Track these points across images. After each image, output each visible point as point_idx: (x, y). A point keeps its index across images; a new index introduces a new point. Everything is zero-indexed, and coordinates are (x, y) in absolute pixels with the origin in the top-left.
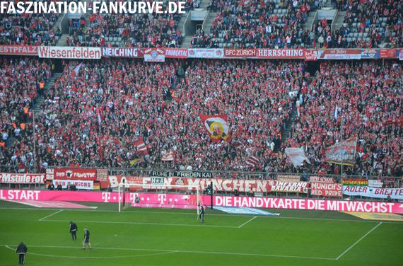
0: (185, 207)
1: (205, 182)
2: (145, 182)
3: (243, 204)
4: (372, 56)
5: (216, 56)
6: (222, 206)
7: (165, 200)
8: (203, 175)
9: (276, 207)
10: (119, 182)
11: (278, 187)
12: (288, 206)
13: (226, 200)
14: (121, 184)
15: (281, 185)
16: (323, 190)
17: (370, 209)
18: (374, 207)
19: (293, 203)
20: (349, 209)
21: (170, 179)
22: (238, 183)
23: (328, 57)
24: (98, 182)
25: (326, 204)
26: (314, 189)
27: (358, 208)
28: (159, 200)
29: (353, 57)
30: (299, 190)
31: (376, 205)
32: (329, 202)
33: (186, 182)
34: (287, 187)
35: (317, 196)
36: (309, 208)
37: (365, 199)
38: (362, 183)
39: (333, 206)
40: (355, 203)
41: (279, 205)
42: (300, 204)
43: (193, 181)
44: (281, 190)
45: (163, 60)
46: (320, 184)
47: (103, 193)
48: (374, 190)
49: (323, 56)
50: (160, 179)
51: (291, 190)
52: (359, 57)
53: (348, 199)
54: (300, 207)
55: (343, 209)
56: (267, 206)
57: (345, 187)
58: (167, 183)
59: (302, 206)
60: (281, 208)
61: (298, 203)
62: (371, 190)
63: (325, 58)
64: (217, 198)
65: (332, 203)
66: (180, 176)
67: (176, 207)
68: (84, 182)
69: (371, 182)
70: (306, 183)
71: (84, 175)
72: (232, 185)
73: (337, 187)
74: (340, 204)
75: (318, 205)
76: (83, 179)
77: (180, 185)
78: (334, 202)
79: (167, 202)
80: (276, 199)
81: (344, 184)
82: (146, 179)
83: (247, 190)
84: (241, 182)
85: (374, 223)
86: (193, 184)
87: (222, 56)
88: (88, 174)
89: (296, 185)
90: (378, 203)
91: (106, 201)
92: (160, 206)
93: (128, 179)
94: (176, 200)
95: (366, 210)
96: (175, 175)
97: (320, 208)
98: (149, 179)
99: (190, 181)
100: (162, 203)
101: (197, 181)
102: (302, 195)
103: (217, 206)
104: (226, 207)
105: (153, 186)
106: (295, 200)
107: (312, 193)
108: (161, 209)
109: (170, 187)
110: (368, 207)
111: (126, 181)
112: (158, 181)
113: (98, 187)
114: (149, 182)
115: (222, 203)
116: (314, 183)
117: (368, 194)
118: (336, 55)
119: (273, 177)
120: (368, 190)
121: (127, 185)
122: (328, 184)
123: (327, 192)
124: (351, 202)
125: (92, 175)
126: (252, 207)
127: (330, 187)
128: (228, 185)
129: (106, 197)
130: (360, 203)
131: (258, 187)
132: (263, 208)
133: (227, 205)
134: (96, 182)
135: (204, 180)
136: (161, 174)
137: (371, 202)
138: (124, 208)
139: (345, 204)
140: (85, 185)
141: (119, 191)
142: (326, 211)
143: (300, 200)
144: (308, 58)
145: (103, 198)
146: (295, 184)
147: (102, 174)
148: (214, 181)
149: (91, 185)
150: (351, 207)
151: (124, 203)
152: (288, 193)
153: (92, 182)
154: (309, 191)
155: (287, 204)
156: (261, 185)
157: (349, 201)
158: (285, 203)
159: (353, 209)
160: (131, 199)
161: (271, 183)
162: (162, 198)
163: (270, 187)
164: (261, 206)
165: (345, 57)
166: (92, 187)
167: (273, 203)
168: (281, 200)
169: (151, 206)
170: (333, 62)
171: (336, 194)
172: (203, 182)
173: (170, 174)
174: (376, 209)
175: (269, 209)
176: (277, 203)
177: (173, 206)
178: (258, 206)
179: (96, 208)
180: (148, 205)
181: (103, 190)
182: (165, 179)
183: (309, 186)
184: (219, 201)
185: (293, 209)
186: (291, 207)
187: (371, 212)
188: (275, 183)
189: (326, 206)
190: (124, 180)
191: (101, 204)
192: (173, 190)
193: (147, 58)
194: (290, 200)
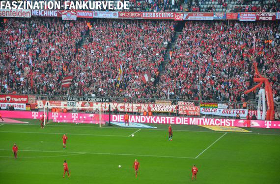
0: (91, 122)
1: (105, 105)
2: (63, 105)
3: (132, 120)
4: (221, 18)
5: (113, 17)
6: (117, 121)
7: (77, 117)
8: (104, 100)
9: (154, 122)
10: (44, 105)
11: (156, 109)
12: (163, 122)
13: (120, 118)
14: (46, 106)
15: (158, 107)
16: (187, 111)
17: (219, 124)
18: (221, 122)
19: (166, 120)
20: (204, 124)
21: (81, 103)
22: (128, 106)
23: (191, 18)
24: (30, 104)
25: (189, 120)
26: (181, 110)
27: (211, 123)
28: (73, 117)
29: (208, 18)
30: (170, 110)
31: (223, 121)
32: (191, 119)
33: (91, 105)
34: (162, 109)
35: (182, 115)
36: (177, 123)
37: (215, 117)
38: (214, 106)
39: (194, 121)
40: (209, 119)
41: (157, 121)
42: (171, 120)
43: (97, 104)
44: (158, 110)
45: (75, 19)
46: (185, 107)
47: (33, 112)
48: (222, 110)
49: (187, 17)
50: (73, 103)
51: (165, 110)
52: (212, 18)
53: (204, 117)
54: (171, 123)
55: (200, 124)
56: (148, 122)
57: (202, 109)
58: (78, 105)
59: (173, 122)
60: (158, 123)
61: (169, 119)
62: (219, 111)
63: (189, 19)
64: (114, 116)
65: (193, 119)
66: (87, 100)
67: (85, 122)
68: (19, 104)
69: (220, 105)
70: (175, 106)
71: (19, 99)
72: (124, 107)
73: (196, 108)
74: (199, 121)
75: (183, 121)
76: (18, 102)
77: (87, 107)
78: (195, 119)
79: (78, 119)
80: (154, 117)
81: (202, 107)
82: (63, 103)
83: (135, 110)
84: (131, 105)
85: (222, 133)
86: (97, 106)
87: (117, 17)
88: (22, 99)
89: (169, 107)
90: (225, 120)
91: (35, 118)
92: (73, 121)
93: (51, 103)
94: (85, 117)
95: (216, 124)
96: (84, 99)
97: (185, 123)
98: (65, 103)
99: (95, 104)
100: (75, 119)
101: (100, 104)
102: (172, 114)
103: (114, 122)
104: (119, 122)
105: (69, 108)
106: (168, 118)
107: (180, 113)
108: (74, 124)
109: (81, 108)
110: (218, 122)
111: (49, 104)
112: (72, 104)
113: (29, 108)
114: (65, 105)
115: (117, 120)
116: (181, 106)
117: (217, 113)
118: (197, 17)
119: (152, 101)
120: (218, 111)
121: (50, 107)
122: (190, 106)
123: (189, 112)
124: (206, 119)
125: (25, 99)
126: (138, 122)
127: (192, 108)
128: (121, 107)
129: (35, 115)
130: (212, 120)
131: (142, 109)
132: (146, 123)
133: (121, 121)
134: (28, 105)
135: (104, 103)
136: (74, 99)
137: (220, 119)
138: (48, 123)
139: (202, 120)
140: (20, 106)
141: (44, 111)
142: (189, 125)
143: (171, 118)
144: (177, 19)
145: (33, 116)
146: (167, 107)
147: (32, 99)
148: (111, 104)
149: (24, 107)
150: (206, 123)
151: (48, 119)
152: (163, 113)
153: (25, 105)
154: (178, 111)
155: (162, 120)
156: (144, 107)
157: (205, 118)
158: (161, 120)
159: (208, 124)
160: (53, 116)
161: (151, 106)
162: (75, 116)
163: (151, 108)
164: (144, 122)
165: (203, 18)
166: (25, 108)
167: (152, 119)
168: (158, 118)
169: (67, 121)
170: (194, 22)
171: (196, 113)
172: (103, 105)
173: (80, 99)
174: (223, 124)
175: (149, 124)
176: (155, 119)
177: (82, 122)
178: (142, 122)
179: (27, 122)
180: (64, 121)
181: (32, 110)
182: (77, 103)
183: (177, 107)
184: (115, 118)
185: (166, 124)
186: (165, 123)
187: (220, 125)
188: (154, 106)
189: (189, 122)
190: (48, 103)
191: (32, 120)
192: (83, 110)
193: (64, 17)
194: (164, 118)
